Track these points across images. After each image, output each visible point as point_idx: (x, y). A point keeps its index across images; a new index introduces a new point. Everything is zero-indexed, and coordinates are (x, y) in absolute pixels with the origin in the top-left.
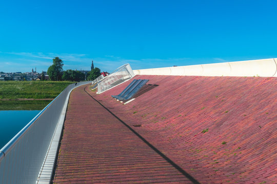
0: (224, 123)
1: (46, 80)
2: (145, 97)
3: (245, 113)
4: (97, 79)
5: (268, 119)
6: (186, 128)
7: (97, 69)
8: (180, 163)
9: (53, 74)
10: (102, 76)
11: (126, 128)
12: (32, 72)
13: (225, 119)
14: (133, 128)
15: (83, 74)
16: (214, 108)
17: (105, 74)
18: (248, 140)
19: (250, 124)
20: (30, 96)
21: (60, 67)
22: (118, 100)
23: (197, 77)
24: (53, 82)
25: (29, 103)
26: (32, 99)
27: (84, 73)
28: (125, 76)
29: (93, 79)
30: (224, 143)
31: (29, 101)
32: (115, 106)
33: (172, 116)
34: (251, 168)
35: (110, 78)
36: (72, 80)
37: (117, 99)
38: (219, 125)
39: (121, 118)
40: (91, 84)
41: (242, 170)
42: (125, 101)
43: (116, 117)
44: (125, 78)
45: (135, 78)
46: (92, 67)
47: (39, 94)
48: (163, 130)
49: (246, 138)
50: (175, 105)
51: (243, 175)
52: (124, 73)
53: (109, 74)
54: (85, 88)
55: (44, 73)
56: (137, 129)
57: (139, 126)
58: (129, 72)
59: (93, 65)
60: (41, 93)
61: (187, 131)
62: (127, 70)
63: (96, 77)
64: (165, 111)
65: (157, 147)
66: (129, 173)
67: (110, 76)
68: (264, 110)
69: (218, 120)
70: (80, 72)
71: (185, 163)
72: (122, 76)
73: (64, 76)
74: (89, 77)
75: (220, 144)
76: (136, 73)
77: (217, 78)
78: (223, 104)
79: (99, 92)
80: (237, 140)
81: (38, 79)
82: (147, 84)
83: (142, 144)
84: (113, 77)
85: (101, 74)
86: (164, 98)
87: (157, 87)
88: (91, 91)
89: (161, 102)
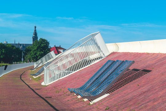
4: (44, 58)
7: (43, 41)
10: (52, 53)
15: (18, 49)
17: (57, 50)
22: (79, 97)
27: (21, 47)
28: (93, 53)
29: (36, 59)
32: (76, 106)
35: (67, 57)
37: (78, 95)
40: (32, 68)
42: (91, 99)
44: (92, 57)
45: (110, 58)
46: (35, 38)
52: (92, 48)
53: (64, 50)
54: (21, 75)
58: (99, 47)
59: (35, 34)
62: (96, 44)
63: (42, 56)
67: (66, 53)
70: (13, 46)
72: (87, 54)
74: (29, 56)
76: (111, 48)
79: (46, 82)
82: (131, 68)
84: (72, 55)
85: (50, 50)
86: (161, 93)
87: (148, 74)
88: (32, 80)
89: (155, 100)
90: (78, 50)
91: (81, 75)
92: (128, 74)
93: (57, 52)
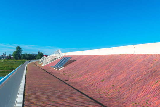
0: (112, 76)
1: (12, 59)
2: (70, 66)
3: (122, 71)
4: (42, 58)
5: (133, 73)
6: (93, 80)
7: (41, 53)
8: (92, 96)
9: (16, 56)
11: (61, 81)
12: (3, 54)
13: (112, 75)
14: (64, 81)
15: (33, 56)
16: (106, 69)
17: (46, 56)
18: (124, 83)
19: (125, 76)
20: (2, 68)
21: (20, 52)
22: (55, 68)
23: (96, 55)
24: (16, 60)
25: (1, 73)
26: (3, 70)
29: (39, 59)
30: (113, 86)
31: (1, 71)
32: (54, 71)
33: (85, 75)
34: (127, 96)
35: (49, 58)
36: (27, 59)
38: (109, 77)
39: (57, 77)
40: (38, 61)
41: (123, 97)
42: (58, 69)
43: (54, 76)
44: (58, 57)
45: (64, 57)
47: (7, 67)
48: (81, 82)
49: (123, 82)
50: (86, 69)
51: (123, 99)
52: (57, 55)
53: (48, 56)
54: (35, 63)
55: (10, 55)
56: (67, 82)
57: (68, 80)
58: (60, 54)
59: (39, 51)
60: (8, 67)
61: (93, 81)
62: (59, 53)
63: (41, 58)
64: (81, 72)
65: (79, 90)
66: (65, 102)
68: (131, 69)
69: (109, 75)
70: (32, 55)
71: (94, 96)
73: (22, 57)
74: (37, 58)
75: (111, 86)
76: (64, 54)
77: (106, 56)
78: (111, 68)
79: (43, 65)
80: (119, 84)
81: (7, 59)
82: (70, 60)
83: (71, 88)
84: (51, 57)
85: (44, 56)
86: (80, 66)
87: (76, 61)
88: (39, 65)
89: (78, 68)
90: (54, 55)
91: (55, 62)
92: (70, 61)
93: (46, 57)
